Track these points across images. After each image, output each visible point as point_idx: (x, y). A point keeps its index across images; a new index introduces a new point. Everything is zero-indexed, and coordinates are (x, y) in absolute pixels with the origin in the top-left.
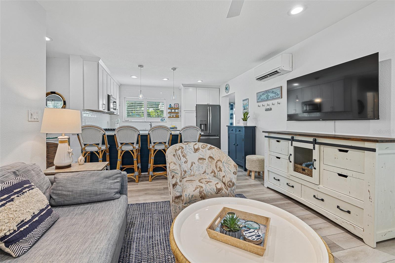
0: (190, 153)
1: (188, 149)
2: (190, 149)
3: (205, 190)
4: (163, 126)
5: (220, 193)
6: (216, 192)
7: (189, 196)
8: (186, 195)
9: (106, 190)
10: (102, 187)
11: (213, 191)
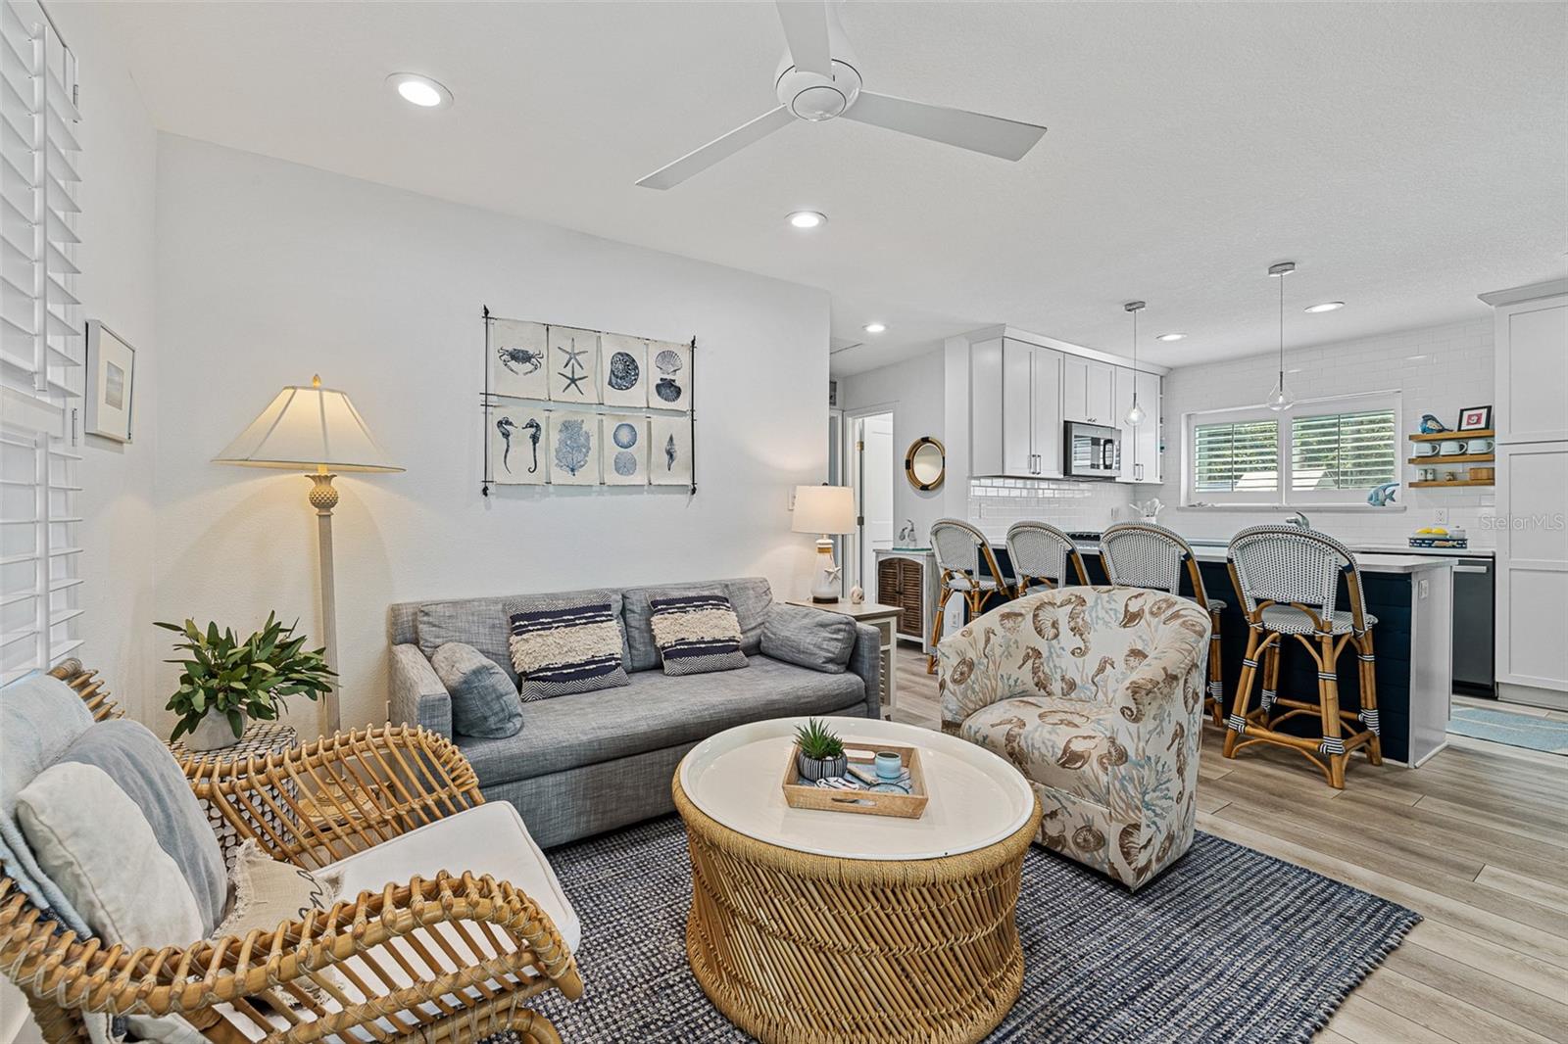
0: (1106, 623)
1: (1103, 608)
2: (1111, 609)
3: (1026, 738)
4: (1143, 527)
5: (1075, 769)
6: (1060, 759)
7: (976, 733)
8: (970, 727)
9: (811, 647)
10: (808, 641)
11: (1051, 749)
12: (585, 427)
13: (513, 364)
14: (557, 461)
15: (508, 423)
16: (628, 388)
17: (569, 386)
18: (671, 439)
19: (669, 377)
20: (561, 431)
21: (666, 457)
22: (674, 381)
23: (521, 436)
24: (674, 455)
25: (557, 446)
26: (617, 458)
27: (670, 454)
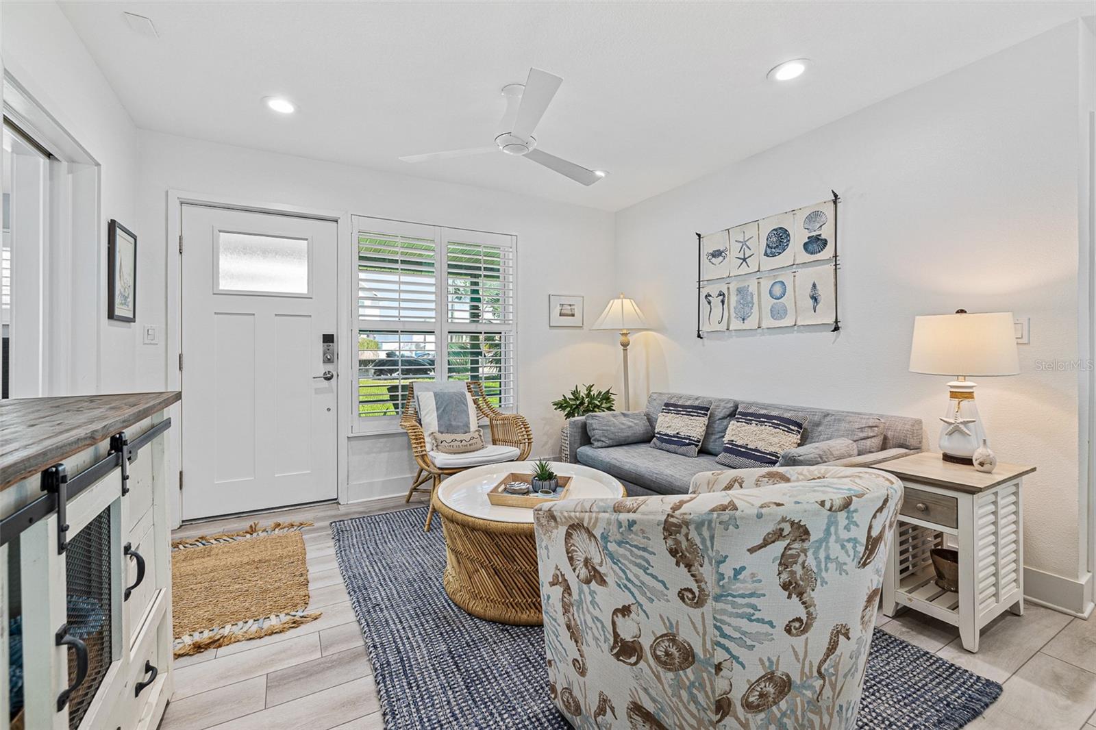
12: (750, 289)
13: (713, 260)
14: (735, 315)
15: (710, 296)
16: (780, 253)
17: (742, 263)
18: (814, 286)
19: (814, 234)
20: (737, 295)
21: (811, 302)
22: (820, 235)
23: (716, 301)
24: (819, 299)
25: (735, 305)
26: (772, 307)
27: (815, 299)
